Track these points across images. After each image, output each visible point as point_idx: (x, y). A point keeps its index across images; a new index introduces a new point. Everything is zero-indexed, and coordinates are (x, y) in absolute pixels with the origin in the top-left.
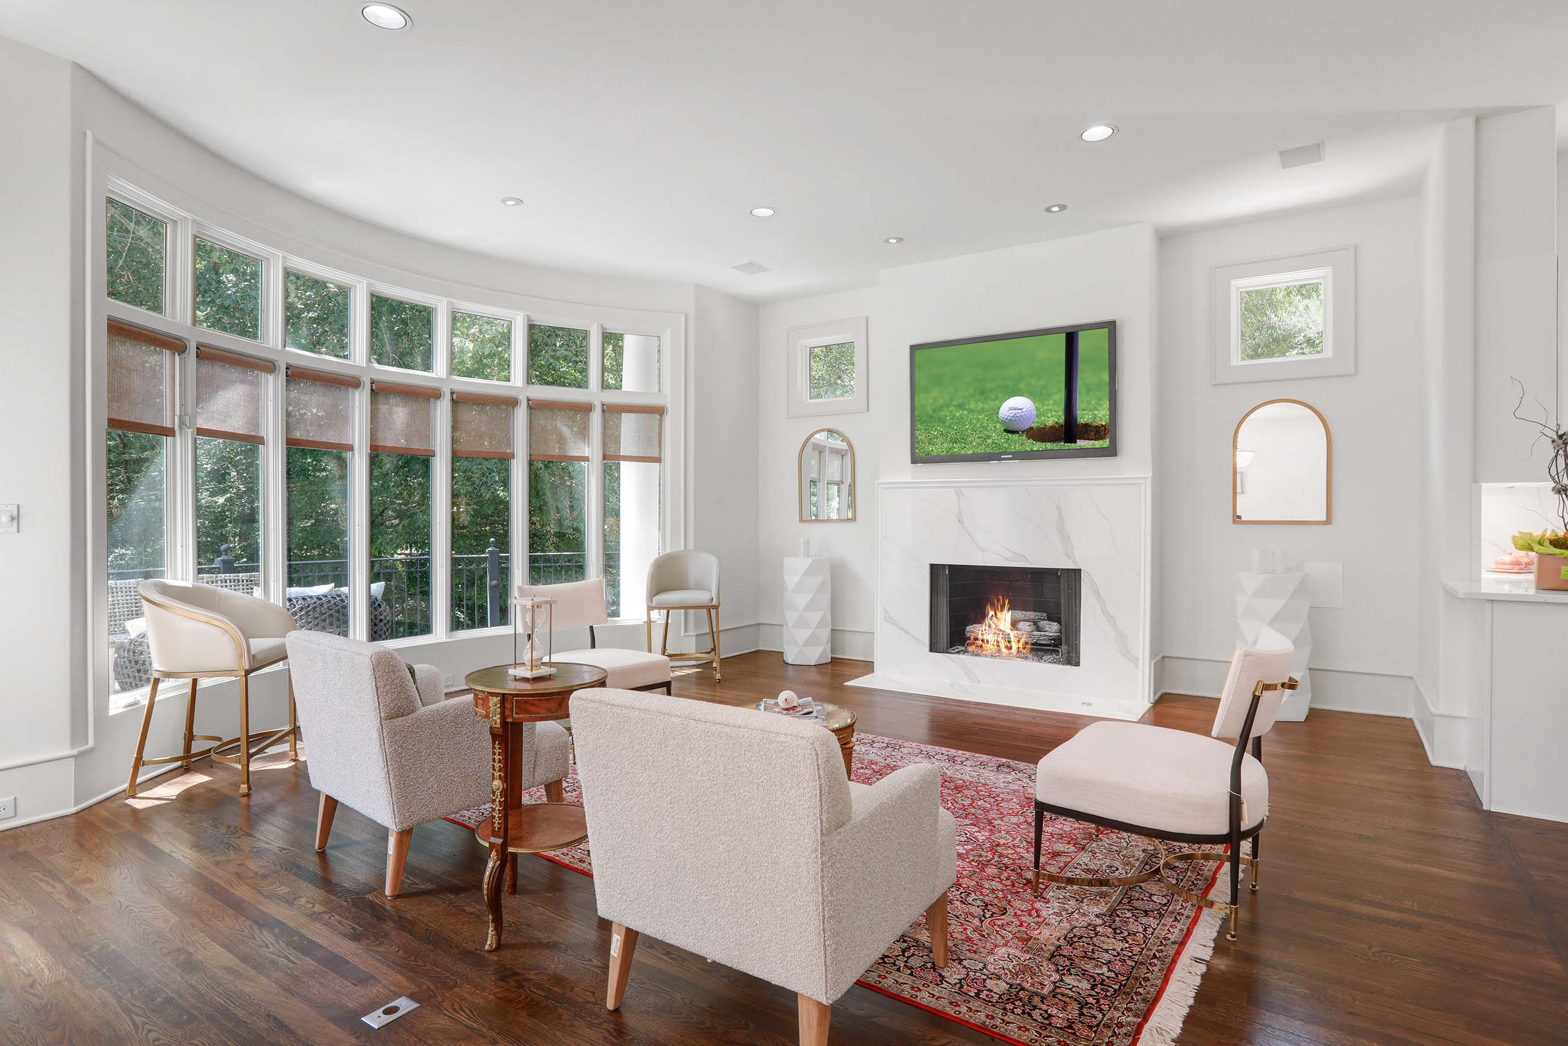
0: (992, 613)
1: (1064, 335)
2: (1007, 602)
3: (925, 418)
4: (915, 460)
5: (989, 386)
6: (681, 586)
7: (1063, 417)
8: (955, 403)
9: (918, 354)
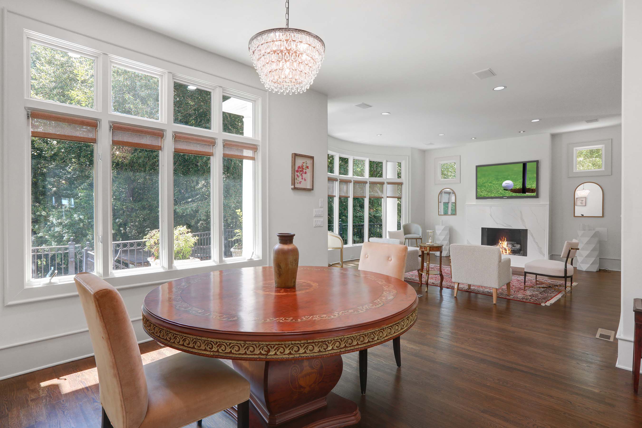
0: (501, 242)
1: (522, 164)
2: (506, 239)
3: (480, 186)
4: (477, 198)
5: (499, 177)
6: (409, 233)
7: (522, 186)
8: (489, 182)
9: (478, 168)
